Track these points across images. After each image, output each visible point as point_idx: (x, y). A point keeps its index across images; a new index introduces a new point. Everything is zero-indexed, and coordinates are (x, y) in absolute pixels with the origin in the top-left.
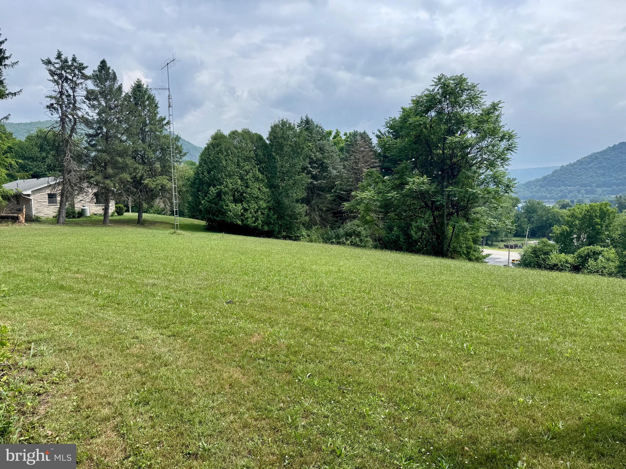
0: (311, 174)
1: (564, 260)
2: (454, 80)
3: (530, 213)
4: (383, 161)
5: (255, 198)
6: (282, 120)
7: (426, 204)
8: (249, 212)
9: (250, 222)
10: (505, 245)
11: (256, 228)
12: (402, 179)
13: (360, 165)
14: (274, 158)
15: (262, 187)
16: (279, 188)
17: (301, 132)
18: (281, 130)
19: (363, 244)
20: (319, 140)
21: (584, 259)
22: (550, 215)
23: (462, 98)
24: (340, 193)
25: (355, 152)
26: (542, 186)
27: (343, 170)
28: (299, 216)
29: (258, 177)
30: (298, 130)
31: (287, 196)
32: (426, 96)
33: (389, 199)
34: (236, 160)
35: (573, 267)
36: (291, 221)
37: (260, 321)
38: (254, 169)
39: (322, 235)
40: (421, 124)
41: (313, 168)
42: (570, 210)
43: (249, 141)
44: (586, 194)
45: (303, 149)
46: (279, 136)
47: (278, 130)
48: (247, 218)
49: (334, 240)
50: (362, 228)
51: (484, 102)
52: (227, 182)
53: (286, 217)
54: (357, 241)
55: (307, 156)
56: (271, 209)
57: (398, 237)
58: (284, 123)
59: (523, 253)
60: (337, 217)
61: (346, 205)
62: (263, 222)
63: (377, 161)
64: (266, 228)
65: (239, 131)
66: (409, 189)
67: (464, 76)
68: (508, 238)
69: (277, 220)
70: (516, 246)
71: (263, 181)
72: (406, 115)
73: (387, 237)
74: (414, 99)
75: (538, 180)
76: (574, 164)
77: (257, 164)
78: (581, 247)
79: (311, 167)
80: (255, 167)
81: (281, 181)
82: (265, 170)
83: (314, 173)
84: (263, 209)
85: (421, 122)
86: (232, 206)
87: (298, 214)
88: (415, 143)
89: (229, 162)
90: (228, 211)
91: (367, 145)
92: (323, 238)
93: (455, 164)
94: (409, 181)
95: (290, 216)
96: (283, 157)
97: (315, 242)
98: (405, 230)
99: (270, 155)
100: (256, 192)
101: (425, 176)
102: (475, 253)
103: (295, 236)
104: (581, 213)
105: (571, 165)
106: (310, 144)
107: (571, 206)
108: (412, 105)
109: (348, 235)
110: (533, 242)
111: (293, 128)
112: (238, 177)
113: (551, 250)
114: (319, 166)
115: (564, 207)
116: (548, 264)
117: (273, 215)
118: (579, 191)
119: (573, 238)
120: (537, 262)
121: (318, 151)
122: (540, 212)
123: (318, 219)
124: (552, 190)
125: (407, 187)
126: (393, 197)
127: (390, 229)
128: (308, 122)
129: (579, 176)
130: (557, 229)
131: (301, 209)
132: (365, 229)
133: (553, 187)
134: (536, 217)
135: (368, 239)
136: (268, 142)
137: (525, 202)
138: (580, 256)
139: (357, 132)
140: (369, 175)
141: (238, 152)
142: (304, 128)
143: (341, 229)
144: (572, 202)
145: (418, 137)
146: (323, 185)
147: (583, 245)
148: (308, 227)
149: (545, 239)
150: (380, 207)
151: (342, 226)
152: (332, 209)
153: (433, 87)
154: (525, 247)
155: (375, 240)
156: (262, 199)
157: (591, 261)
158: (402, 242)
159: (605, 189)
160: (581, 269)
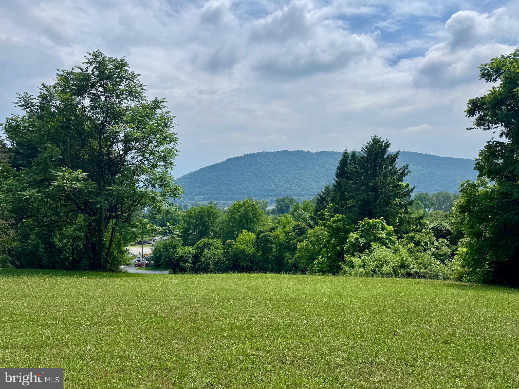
1: (188, 252)
21: (202, 249)
33: (25, 199)
35: (194, 256)
42: (186, 212)
44: (189, 200)
57: (36, 247)
66: (56, 186)
70: (145, 242)
76: (180, 179)
78: (199, 240)
94: (57, 176)
98: (46, 237)
101: (81, 170)
104: (195, 214)
113: (178, 245)
116: (176, 256)
119: (190, 233)
120: (168, 255)
125: (55, 183)
126: (31, 196)
138: (198, 247)
157: (206, 251)
158: (41, 252)
159: (200, 197)
160: (200, 257)
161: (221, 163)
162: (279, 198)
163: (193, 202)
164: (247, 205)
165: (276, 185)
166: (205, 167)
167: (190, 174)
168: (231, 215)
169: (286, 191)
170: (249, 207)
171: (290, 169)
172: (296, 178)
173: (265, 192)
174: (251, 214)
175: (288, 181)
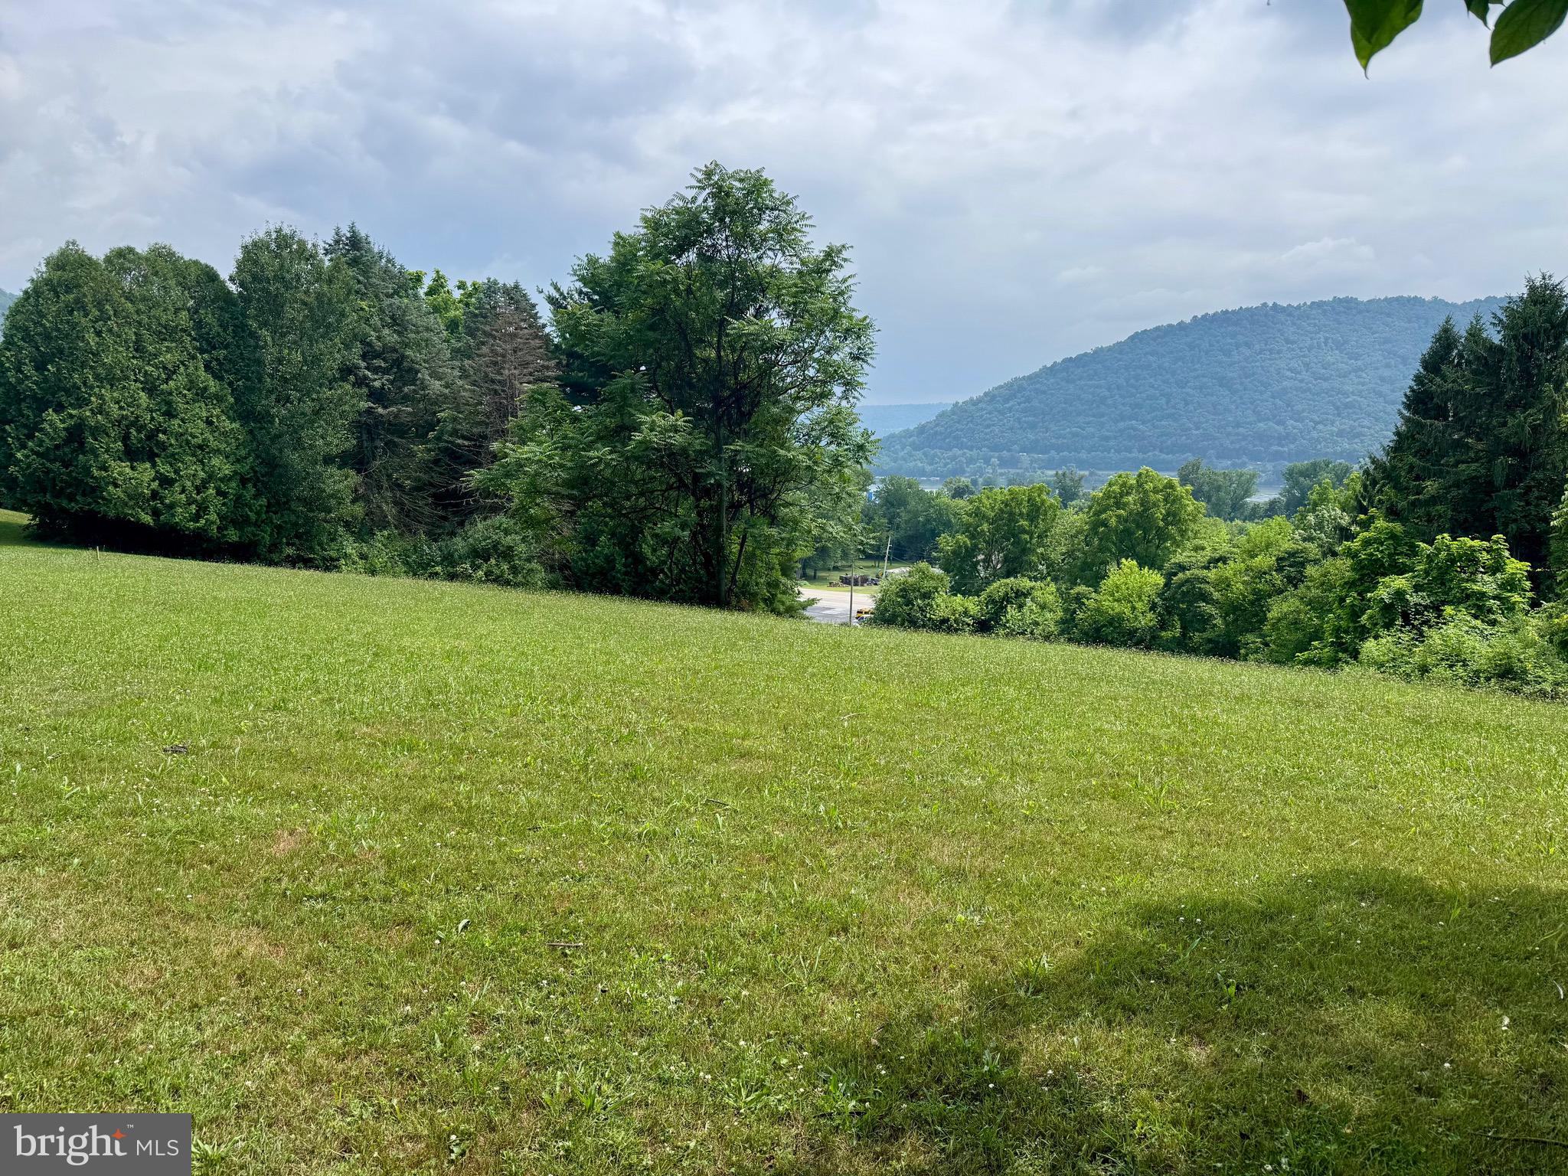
0: (367, 385)
1: (961, 609)
2: (741, 180)
3: (893, 505)
4: (567, 365)
5: (195, 447)
6: (279, 231)
7: (681, 480)
8: (177, 488)
9: (181, 516)
10: (841, 578)
11: (200, 535)
12: (622, 415)
13: (506, 372)
14: (253, 335)
15: (218, 417)
16: (272, 422)
17: (336, 267)
18: (276, 257)
19: (520, 578)
20: (391, 296)
21: (999, 606)
22: (932, 510)
23: (761, 227)
24: (452, 443)
25: (491, 335)
26: (916, 448)
27: (460, 383)
28: (333, 502)
29: (205, 389)
30: (327, 264)
31: (298, 445)
32: (678, 213)
33: (591, 465)
34: (130, 333)
35: (979, 623)
36: (311, 515)
37: (287, 796)
38: (191, 364)
39: (404, 555)
40: (665, 280)
41: (376, 370)
42: (971, 502)
43: (172, 282)
44: (1000, 466)
45: (343, 315)
46: (271, 275)
47: (265, 257)
48: (172, 506)
49: (438, 569)
50: (518, 538)
51: (808, 243)
52: (101, 397)
53: (293, 505)
54: (502, 572)
55: (355, 336)
56: (249, 480)
57: (610, 560)
58: (283, 241)
59: (879, 595)
60: (445, 507)
61: (475, 477)
62: (221, 517)
63: (553, 363)
64: (233, 535)
65: (139, 250)
66: (640, 442)
67: (765, 175)
68: (847, 561)
69: (267, 512)
70: (864, 581)
71: (219, 399)
72: (626, 254)
73: (582, 559)
74: (649, 215)
75: (908, 434)
76: (979, 400)
77: (202, 351)
78: (994, 581)
79: (366, 368)
80: (194, 357)
81: (278, 401)
82: (227, 367)
83: (377, 384)
84: (221, 480)
85: (668, 277)
86: (121, 469)
87: (332, 496)
88: (652, 327)
89: (109, 339)
90: (108, 484)
91: (525, 320)
92: (406, 563)
93: (744, 386)
94: (641, 423)
95: (306, 502)
96: (283, 335)
97: (385, 571)
98: (628, 542)
99: (243, 327)
100: (198, 431)
101: (680, 412)
102: (784, 598)
103: (324, 559)
104: (992, 508)
105: (974, 403)
106: (364, 304)
107: (972, 493)
108: (643, 231)
109: (479, 555)
110: (899, 572)
111: (313, 256)
112: (139, 385)
113: (936, 588)
114: (392, 366)
115: (959, 493)
116: (930, 619)
117: (256, 497)
118: (987, 461)
119: (978, 562)
120: (909, 614)
121: (387, 325)
122: (912, 503)
123: (390, 510)
124: (935, 455)
125: (638, 437)
126: (601, 460)
127: (591, 540)
128: (355, 242)
129: (988, 426)
130: (946, 542)
131: (341, 482)
132: (524, 540)
133: (937, 450)
134: (905, 516)
135: (534, 565)
136: (233, 288)
137: (883, 481)
138: (991, 600)
139: (495, 283)
140: (537, 400)
141: (138, 312)
142: (343, 259)
143: (458, 540)
144: (974, 482)
145: (659, 311)
146: (405, 419)
147: (996, 576)
148: (363, 531)
149: (923, 565)
150: (567, 484)
151: (460, 531)
152: (431, 484)
153: (694, 192)
154: (883, 583)
155: (551, 569)
156: (218, 451)
157: (1011, 611)
158: (619, 572)
159: (1036, 456)
160: (993, 626)
161: (1110, 349)
162: (1299, 464)
163: (1012, 471)
164: (1149, 486)
165: (1300, 420)
166: (1059, 360)
167: (1009, 386)
168: (1098, 513)
169: (1335, 443)
170: (1156, 491)
171: (1359, 363)
172: (1380, 394)
173: (1257, 442)
174: (1159, 513)
175: (1347, 406)
